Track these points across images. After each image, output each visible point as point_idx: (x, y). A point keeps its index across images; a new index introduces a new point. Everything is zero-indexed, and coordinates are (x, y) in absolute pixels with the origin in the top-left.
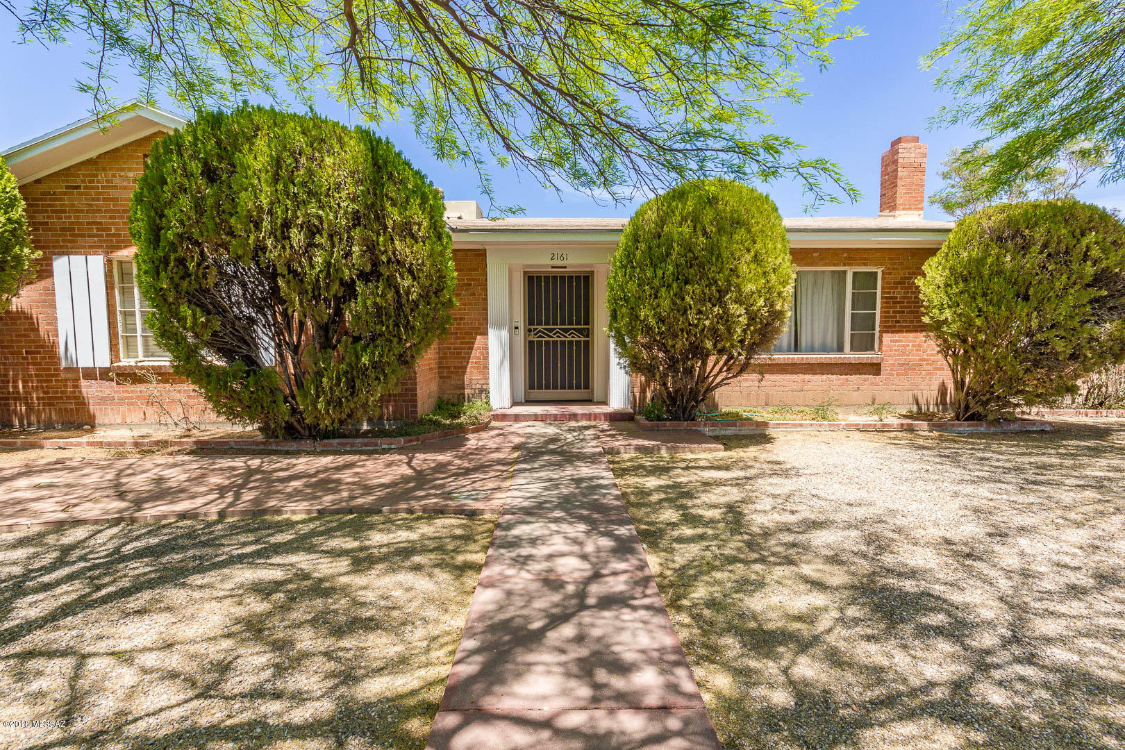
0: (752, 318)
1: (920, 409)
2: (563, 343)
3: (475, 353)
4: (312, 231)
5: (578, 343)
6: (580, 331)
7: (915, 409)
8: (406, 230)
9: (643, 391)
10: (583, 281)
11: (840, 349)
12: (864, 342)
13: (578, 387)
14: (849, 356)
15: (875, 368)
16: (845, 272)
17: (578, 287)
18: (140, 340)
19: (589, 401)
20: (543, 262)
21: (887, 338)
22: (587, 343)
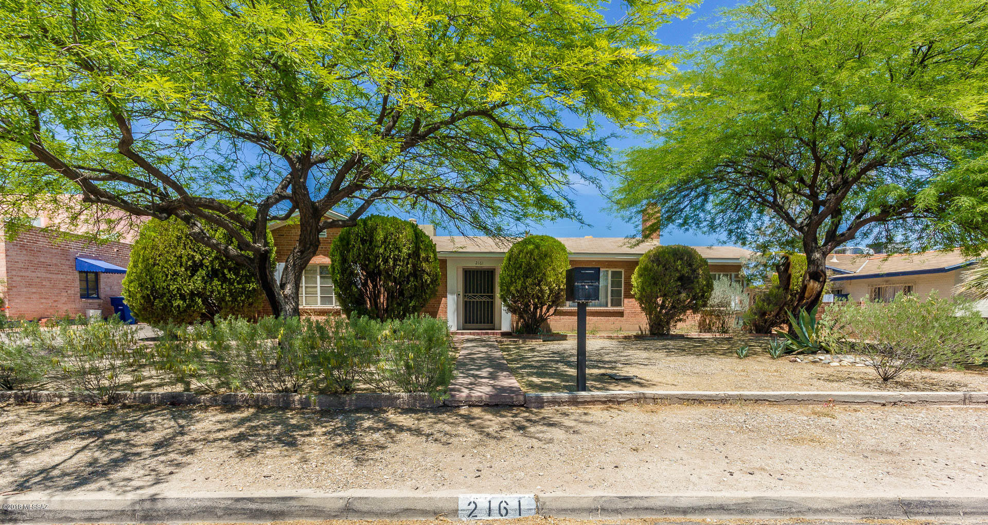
0: (551, 291)
1: (642, 332)
2: (481, 302)
3: (442, 305)
4: (395, 260)
5: (488, 302)
6: (489, 297)
7: (640, 333)
8: (427, 260)
9: (517, 324)
10: (491, 273)
11: (607, 306)
12: (617, 302)
13: (488, 323)
14: (610, 308)
15: (621, 314)
16: (607, 271)
17: (488, 276)
18: (304, 298)
19: (494, 329)
20: (472, 265)
21: (626, 301)
22: (492, 302)
